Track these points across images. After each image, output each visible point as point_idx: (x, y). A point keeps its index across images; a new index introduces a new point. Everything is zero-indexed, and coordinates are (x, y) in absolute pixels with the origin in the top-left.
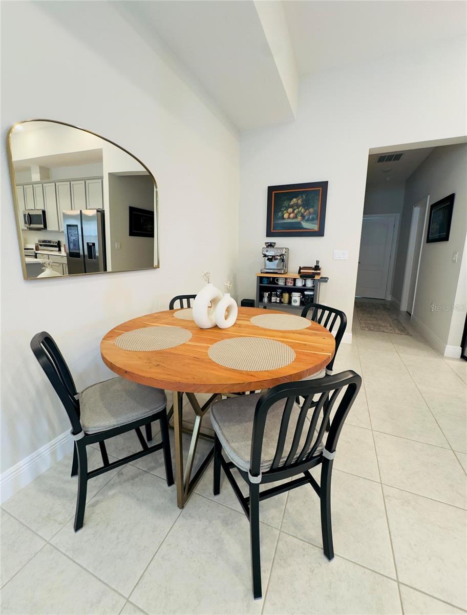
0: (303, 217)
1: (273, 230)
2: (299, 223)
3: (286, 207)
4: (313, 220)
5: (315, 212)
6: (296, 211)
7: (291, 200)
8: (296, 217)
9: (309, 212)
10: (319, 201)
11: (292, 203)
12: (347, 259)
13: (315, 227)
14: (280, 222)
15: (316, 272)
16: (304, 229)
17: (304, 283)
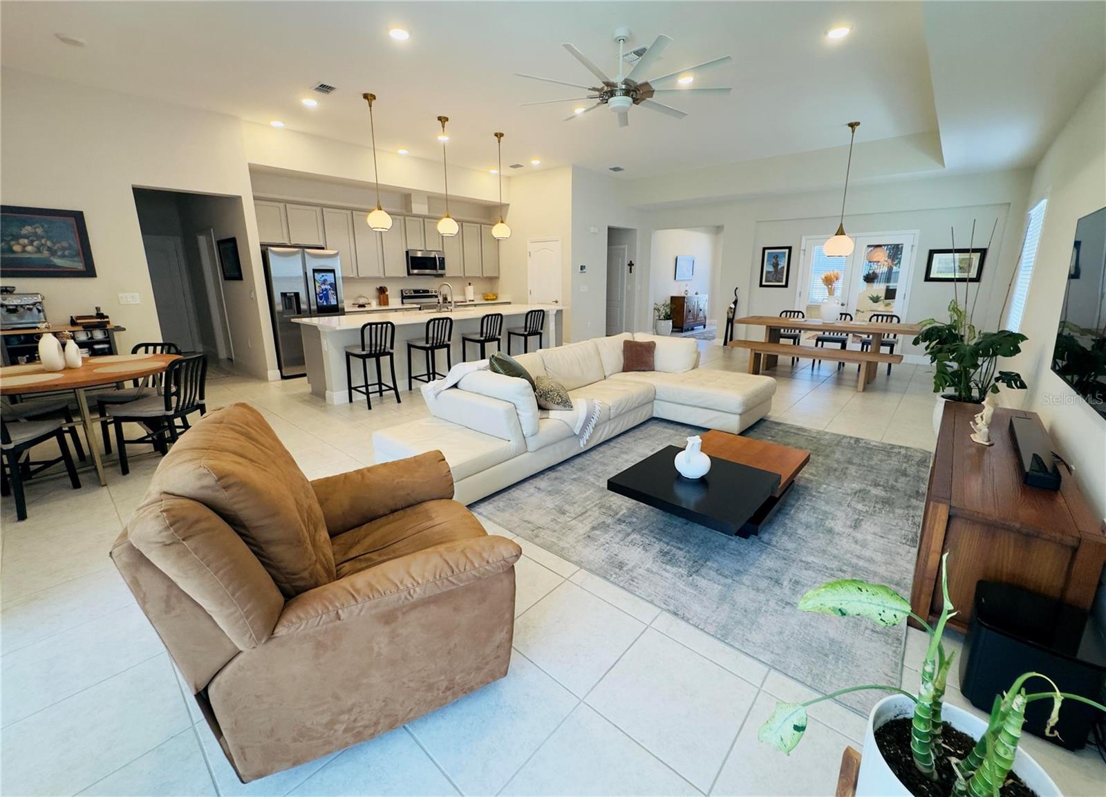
0: (52, 252)
2: (48, 259)
3: (12, 235)
4: (71, 256)
5: (72, 247)
6: (35, 243)
8: (38, 251)
9: (61, 246)
11: (26, 232)
12: (138, 302)
13: (77, 265)
14: (7, 256)
15: (102, 320)
16: (59, 267)
17: (90, 336)
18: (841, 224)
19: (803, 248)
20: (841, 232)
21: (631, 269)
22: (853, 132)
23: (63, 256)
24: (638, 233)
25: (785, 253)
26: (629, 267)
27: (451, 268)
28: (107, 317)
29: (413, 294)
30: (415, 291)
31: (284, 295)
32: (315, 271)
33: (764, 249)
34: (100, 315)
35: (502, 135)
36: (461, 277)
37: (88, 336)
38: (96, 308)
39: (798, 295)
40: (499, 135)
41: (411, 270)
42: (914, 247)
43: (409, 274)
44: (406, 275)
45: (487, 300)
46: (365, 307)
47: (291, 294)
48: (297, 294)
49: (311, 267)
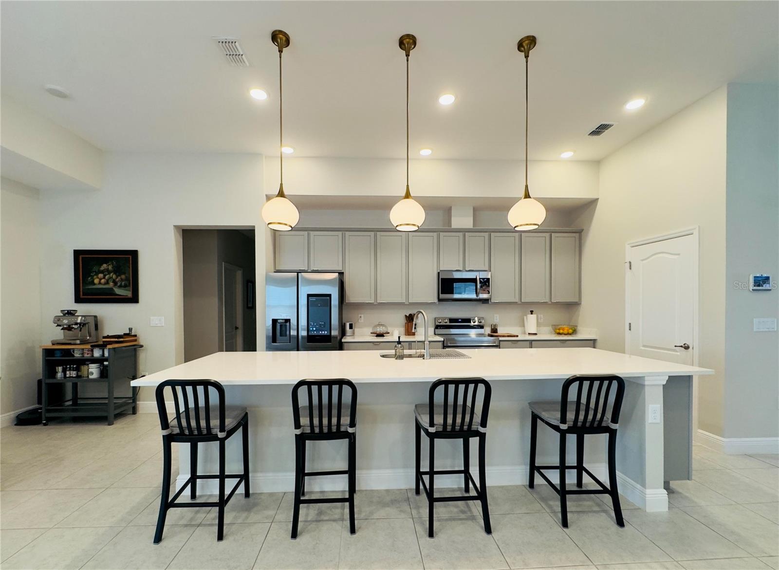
0: (115, 283)
1: (83, 295)
2: (112, 289)
3: (95, 272)
4: (125, 286)
5: (127, 279)
6: (107, 277)
7: (101, 265)
8: (107, 283)
9: (121, 279)
10: (130, 268)
11: (102, 268)
12: (164, 325)
13: (129, 294)
14: (90, 287)
16: (118, 295)
23: (121, 286)
27: (499, 292)
29: (448, 324)
30: (451, 320)
31: (275, 321)
32: (309, 295)
36: (515, 303)
38: (129, 329)
41: (446, 294)
43: (440, 299)
44: (436, 301)
45: (559, 334)
46: (384, 336)
47: (281, 321)
48: (288, 321)
49: (304, 291)
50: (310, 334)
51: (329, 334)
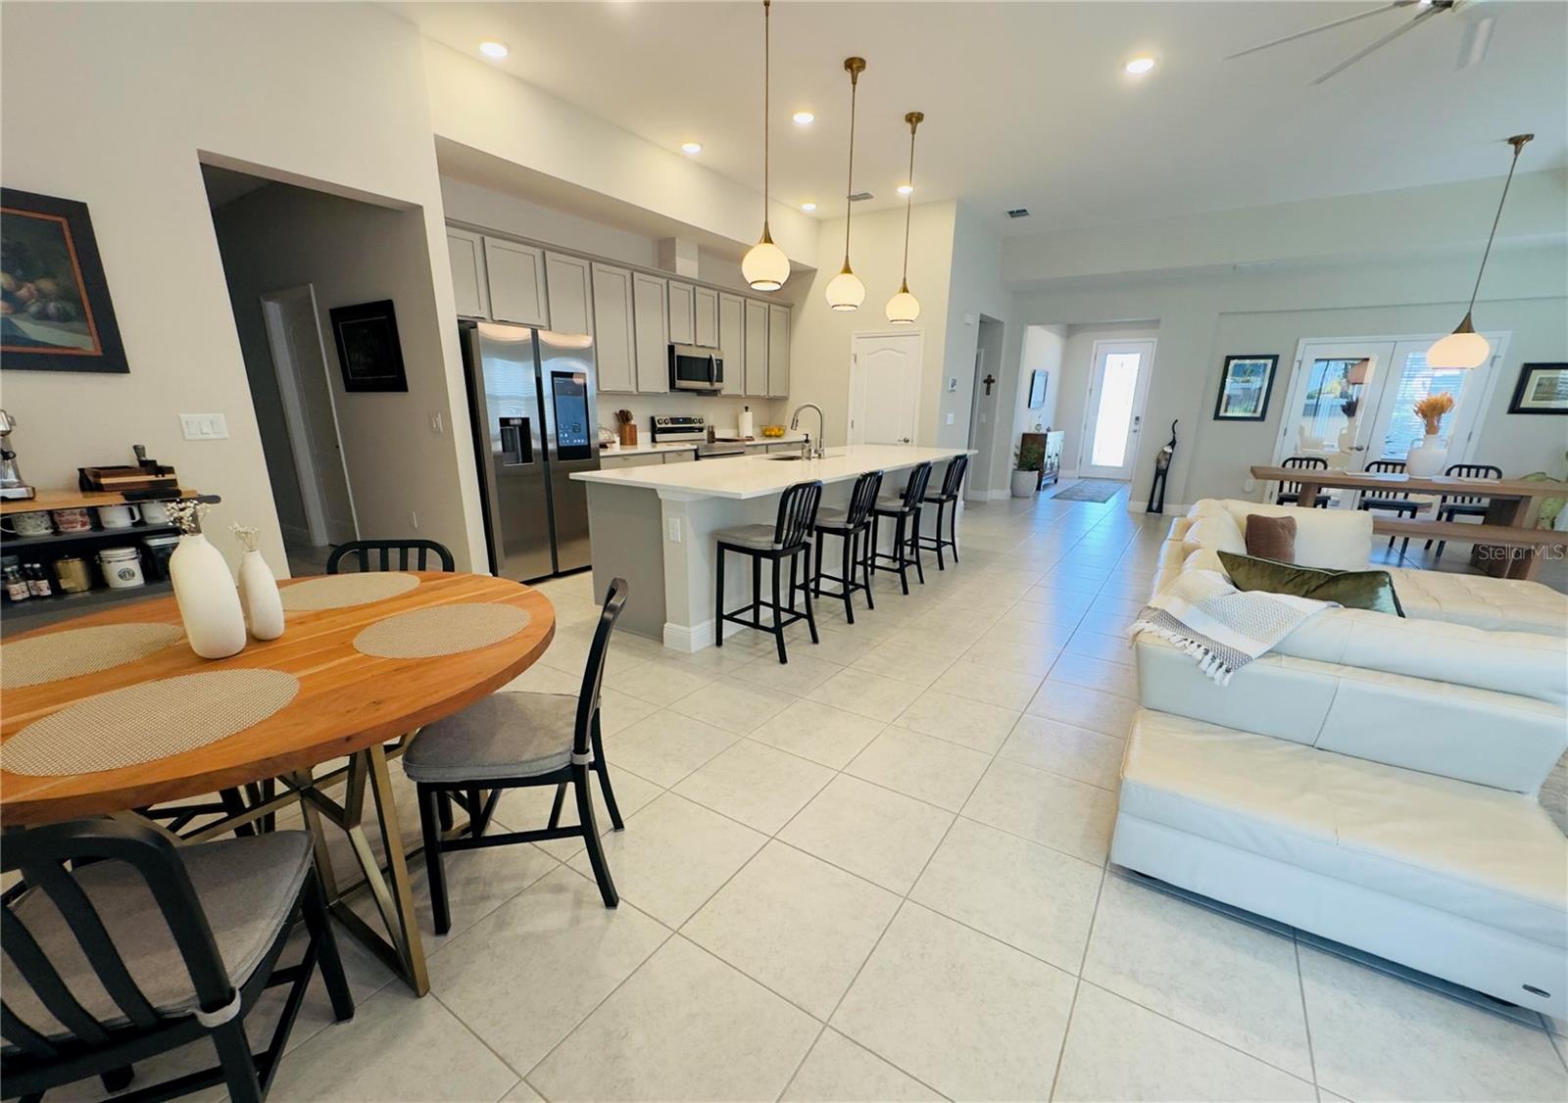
0: (15, 304)
2: (7, 323)
4: (65, 317)
5: (67, 296)
9: (38, 291)
12: (226, 435)
13: (82, 342)
15: (160, 478)
16: (36, 344)
17: (138, 518)
18: (1469, 314)
19: (1298, 357)
20: (1466, 327)
21: (988, 389)
22: (1517, 153)
23: (42, 316)
24: (1006, 330)
25: (1265, 365)
26: (985, 385)
28: (171, 470)
29: (670, 425)
30: (674, 420)
31: (504, 422)
32: (554, 374)
33: (1229, 359)
34: (149, 466)
35: (919, 117)
36: (738, 396)
37: (133, 517)
38: (135, 447)
39: (1281, 432)
40: (914, 118)
41: (677, 381)
42: (1497, 359)
43: (672, 386)
44: (667, 389)
45: (770, 436)
46: (607, 447)
47: (516, 422)
48: (526, 421)
49: (548, 367)
50: (561, 445)
51: (586, 443)
